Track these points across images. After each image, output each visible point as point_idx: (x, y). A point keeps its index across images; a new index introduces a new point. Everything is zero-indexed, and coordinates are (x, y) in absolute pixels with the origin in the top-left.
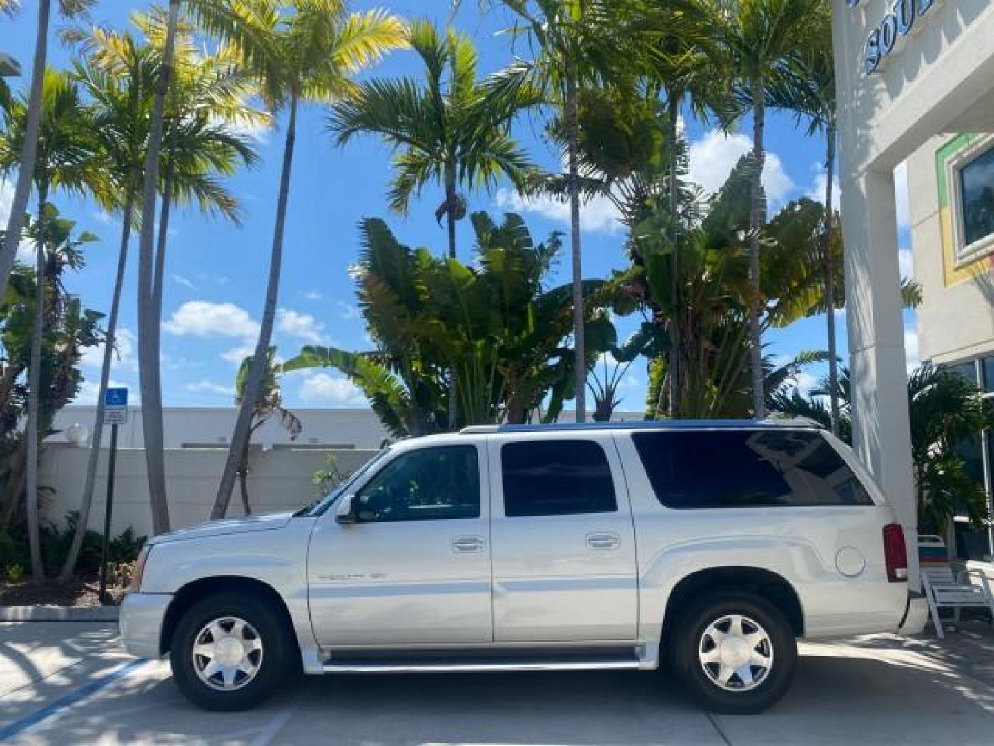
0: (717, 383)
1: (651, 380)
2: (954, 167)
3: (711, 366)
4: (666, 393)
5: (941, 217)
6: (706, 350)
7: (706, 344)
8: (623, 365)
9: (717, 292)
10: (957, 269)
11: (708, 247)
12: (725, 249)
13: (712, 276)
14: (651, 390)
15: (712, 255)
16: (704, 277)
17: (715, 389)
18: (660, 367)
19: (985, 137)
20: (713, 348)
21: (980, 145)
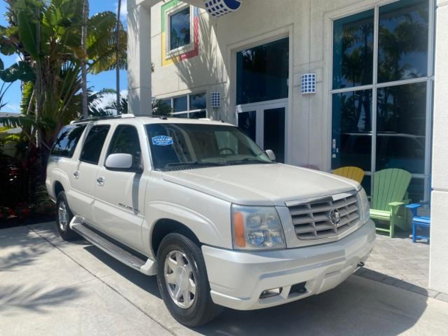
0: (62, 99)
1: (24, 94)
2: (169, 15)
3: (59, 89)
4: (33, 102)
5: (162, 36)
6: (57, 80)
7: (57, 78)
8: (7, 84)
9: (63, 51)
10: (167, 60)
11: (59, 25)
12: (69, 27)
13: (61, 41)
14: (24, 100)
15: (62, 30)
16: (57, 41)
17: (62, 101)
18: (29, 87)
19: (182, 4)
20: (61, 80)
21: (179, 8)
